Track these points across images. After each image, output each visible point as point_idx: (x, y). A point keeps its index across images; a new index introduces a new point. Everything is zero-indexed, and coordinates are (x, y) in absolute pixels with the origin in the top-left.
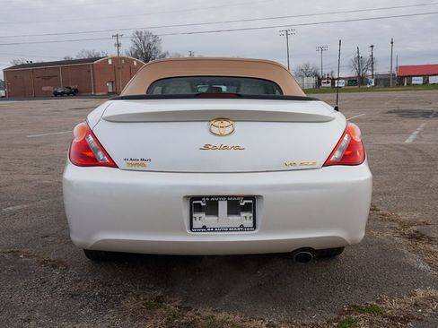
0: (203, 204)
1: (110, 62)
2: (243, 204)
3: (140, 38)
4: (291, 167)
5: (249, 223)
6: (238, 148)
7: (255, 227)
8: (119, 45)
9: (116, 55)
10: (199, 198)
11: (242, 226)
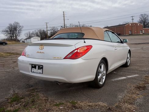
0: (34, 66)
1: (130, 25)
2: (41, 67)
3: (142, 16)
4: (55, 58)
5: (41, 72)
6: (43, 53)
7: (42, 73)
8: (133, 19)
9: (132, 22)
10: (33, 64)
11: (40, 73)
